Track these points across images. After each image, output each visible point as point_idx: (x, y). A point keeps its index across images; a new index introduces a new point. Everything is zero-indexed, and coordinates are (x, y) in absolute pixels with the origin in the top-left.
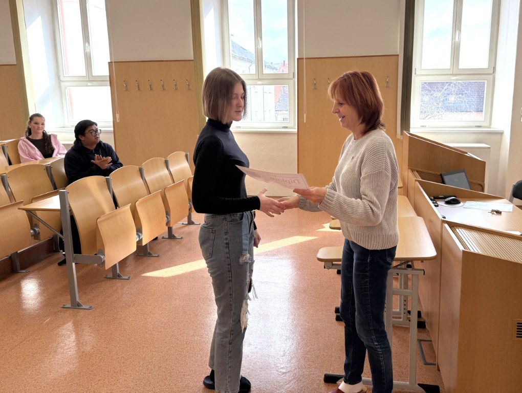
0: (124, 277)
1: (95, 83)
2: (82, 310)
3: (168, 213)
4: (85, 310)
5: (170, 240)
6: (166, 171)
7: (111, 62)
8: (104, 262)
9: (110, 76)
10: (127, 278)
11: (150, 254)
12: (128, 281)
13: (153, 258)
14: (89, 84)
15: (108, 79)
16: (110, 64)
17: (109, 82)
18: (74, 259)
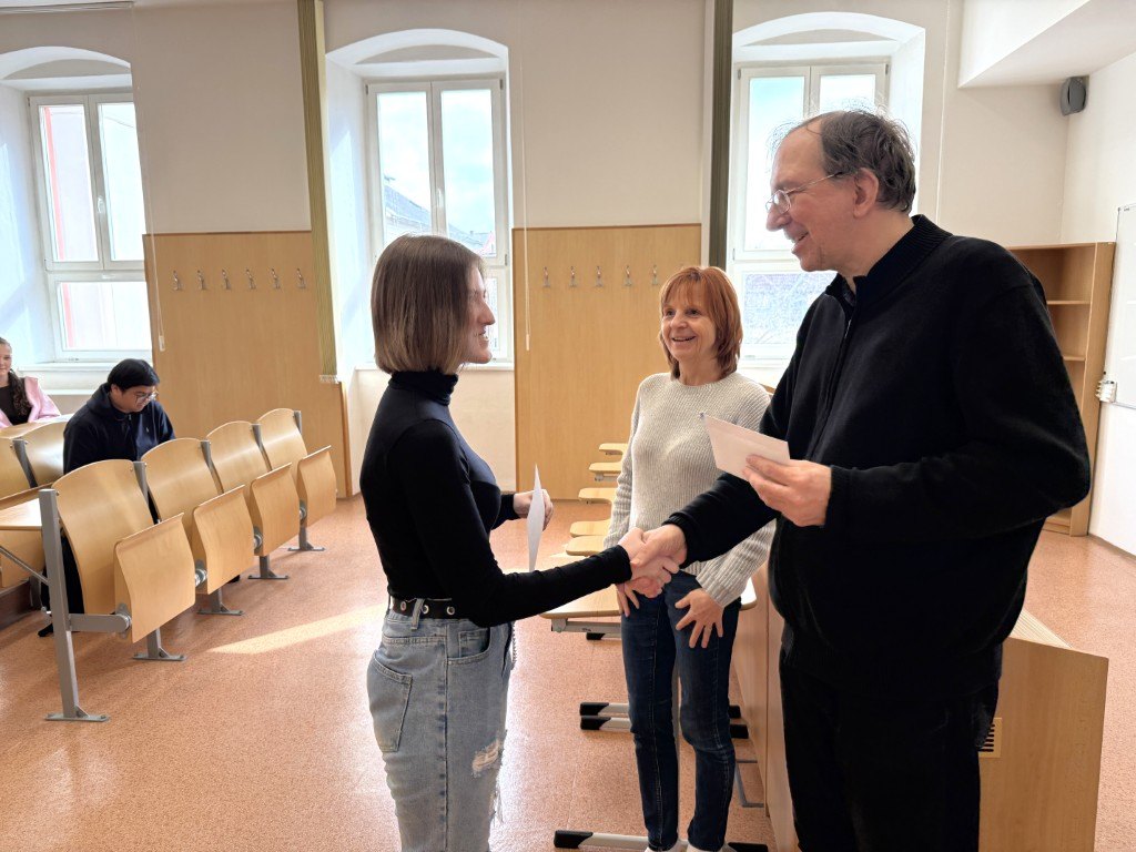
0: (171, 657)
1: (115, 275)
2: (85, 724)
3: (258, 530)
4: (92, 724)
5: (263, 582)
6: (255, 448)
7: (149, 235)
8: (130, 627)
9: (146, 262)
10: (177, 657)
11: (223, 609)
12: (179, 664)
13: (231, 618)
14: (104, 277)
15: (143, 267)
16: (146, 237)
17: (143, 275)
18: (70, 623)
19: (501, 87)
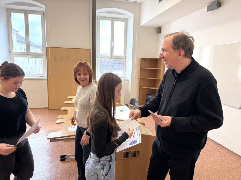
19: (44, 15)
